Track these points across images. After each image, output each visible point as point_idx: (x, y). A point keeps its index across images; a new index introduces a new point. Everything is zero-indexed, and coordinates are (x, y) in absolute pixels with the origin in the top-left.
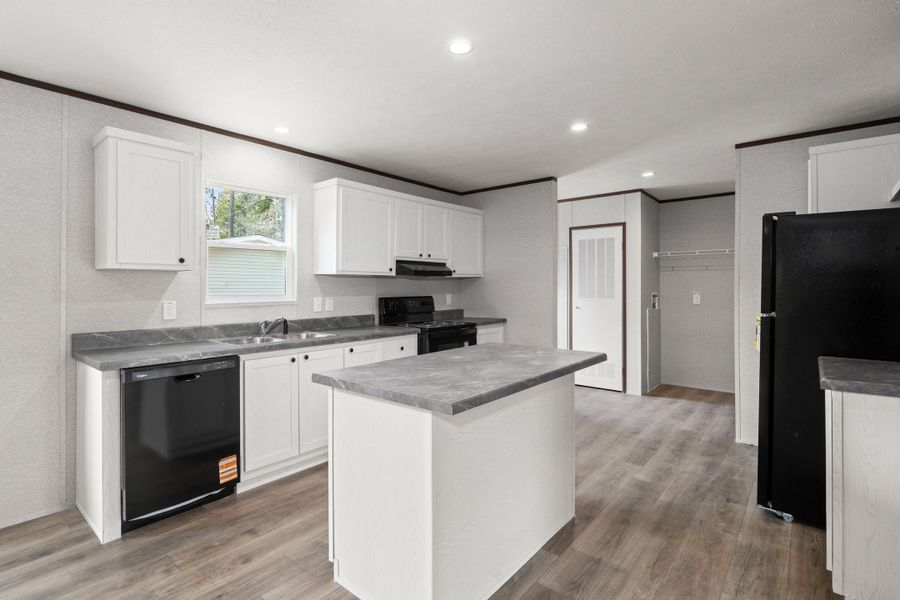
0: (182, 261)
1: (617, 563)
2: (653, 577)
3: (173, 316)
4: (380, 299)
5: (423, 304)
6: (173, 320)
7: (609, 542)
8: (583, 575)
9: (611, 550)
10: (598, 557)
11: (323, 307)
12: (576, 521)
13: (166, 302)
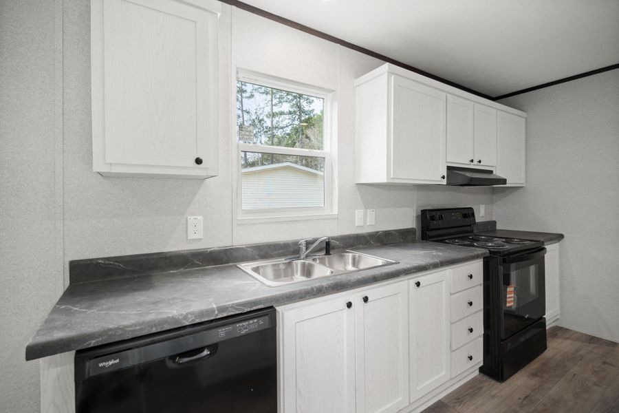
0: (199, 161)
3: (200, 235)
4: (424, 212)
5: (465, 216)
6: (199, 240)
11: (364, 221)
13: (191, 218)
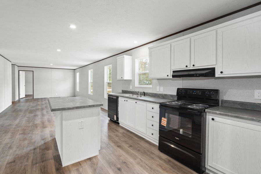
0: (122, 78)
1: (37, 165)
2: (25, 169)
4: (178, 89)
7: (44, 168)
8: (44, 157)
9: (42, 167)
10: (44, 163)
11: (159, 90)
12: (60, 166)
